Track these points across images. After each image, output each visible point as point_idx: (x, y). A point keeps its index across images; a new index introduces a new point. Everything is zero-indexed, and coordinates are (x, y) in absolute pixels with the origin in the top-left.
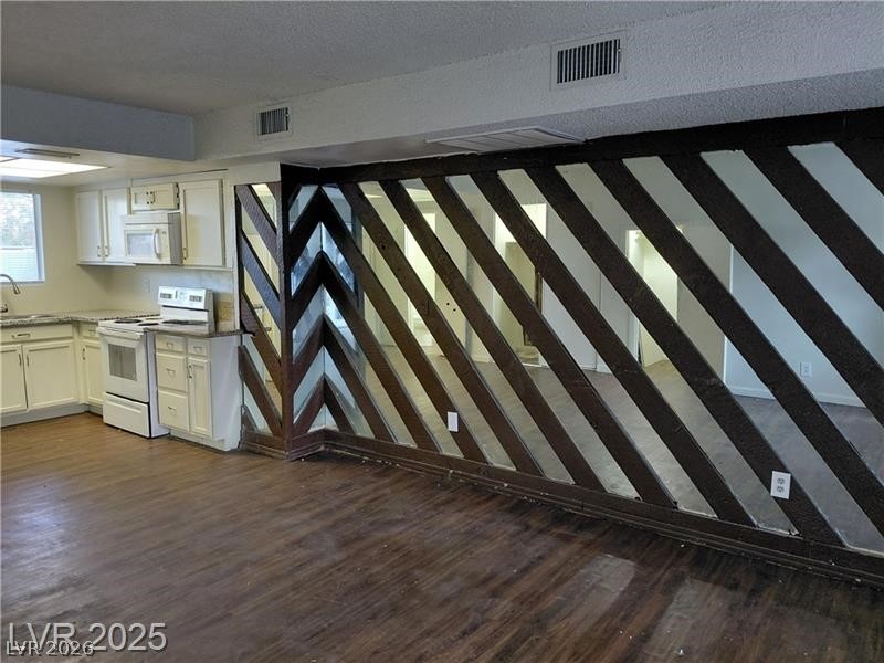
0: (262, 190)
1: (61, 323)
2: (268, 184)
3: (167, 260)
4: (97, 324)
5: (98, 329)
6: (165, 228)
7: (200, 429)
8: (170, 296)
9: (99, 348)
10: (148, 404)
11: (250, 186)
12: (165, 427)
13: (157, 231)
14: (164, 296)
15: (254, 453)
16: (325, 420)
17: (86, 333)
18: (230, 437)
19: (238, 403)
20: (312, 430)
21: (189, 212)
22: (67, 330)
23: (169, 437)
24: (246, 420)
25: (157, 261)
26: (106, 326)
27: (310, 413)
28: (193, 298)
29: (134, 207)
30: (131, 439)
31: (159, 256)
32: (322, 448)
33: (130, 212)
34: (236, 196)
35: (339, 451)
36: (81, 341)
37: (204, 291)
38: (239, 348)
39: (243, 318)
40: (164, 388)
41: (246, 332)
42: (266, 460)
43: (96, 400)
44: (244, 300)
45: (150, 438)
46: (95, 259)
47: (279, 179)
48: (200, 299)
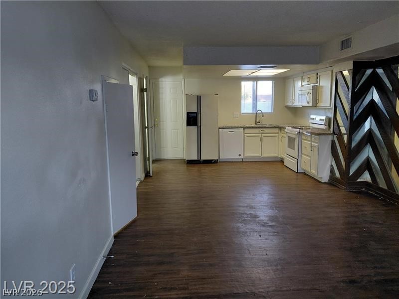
0: (346, 73)
1: (275, 127)
2: (348, 70)
3: (311, 104)
4: (285, 128)
5: (286, 130)
6: (311, 91)
7: (313, 172)
8: (313, 119)
9: (285, 137)
10: (298, 159)
11: (341, 72)
12: (303, 169)
13: (308, 93)
14: (311, 119)
15: (333, 185)
16: (366, 177)
17: (282, 132)
18: (325, 177)
19: (329, 164)
20: (359, 180)
21: (321, 85)
22: (277, 130)
23: (304, 174)
24: (332, 171)
25: (307, 105)
26: (289, 129)
27: (359, 172)
28: (320, 120)
29: (303, 83)
30: (291, 172)
31: (308, 103)
32: (364, 189)
33: (302, 86)
34: (336, 77)
35: (371, 192)
36: (281, 135)
37: (325, 117)
38: (332, 141)
39: (335, 128)
40: (304, 154)
41: (335, 134)
42: (336, 188)
43: (283, 156)
44: (335, 121)
45: (297, 172)
46: (290, 104)
47: (352, 68)
48: (323, 120)
